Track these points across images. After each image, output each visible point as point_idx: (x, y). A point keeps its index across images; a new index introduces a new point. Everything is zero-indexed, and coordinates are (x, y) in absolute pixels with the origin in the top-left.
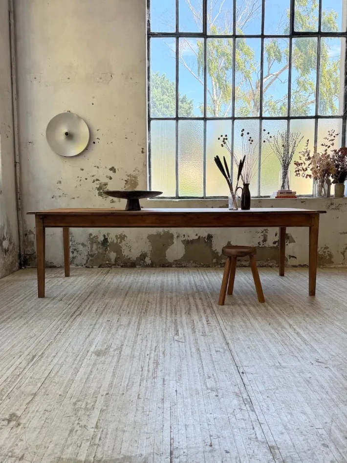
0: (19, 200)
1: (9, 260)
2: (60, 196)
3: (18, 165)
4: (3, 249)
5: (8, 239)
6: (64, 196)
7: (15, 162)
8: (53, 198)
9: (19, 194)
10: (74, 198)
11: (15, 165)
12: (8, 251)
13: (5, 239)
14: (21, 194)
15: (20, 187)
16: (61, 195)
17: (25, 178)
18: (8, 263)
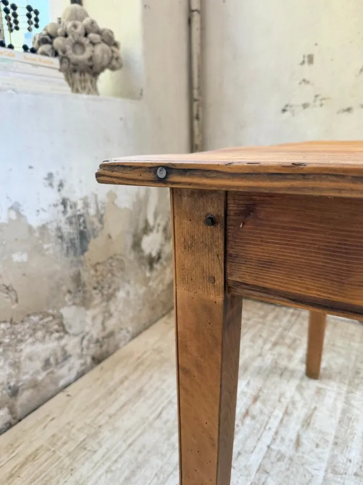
0: (196, 123)
1: (162, 281)
2: (305, 106)
3: (196, 18)
4: (141, 258)
5: (161, 228)
6: (318, 103)
7: (191, 11)
8: (284, 111)
9: (195, 104)
10: (349, 110)
11: (190, 21)
12: (159, 257)
13: (151, 230)
14: (203, 104)
15: (199, 83)
16: (310, 100)
17: (215, 56)
18: (161, 287)
